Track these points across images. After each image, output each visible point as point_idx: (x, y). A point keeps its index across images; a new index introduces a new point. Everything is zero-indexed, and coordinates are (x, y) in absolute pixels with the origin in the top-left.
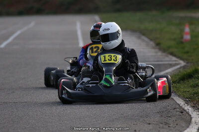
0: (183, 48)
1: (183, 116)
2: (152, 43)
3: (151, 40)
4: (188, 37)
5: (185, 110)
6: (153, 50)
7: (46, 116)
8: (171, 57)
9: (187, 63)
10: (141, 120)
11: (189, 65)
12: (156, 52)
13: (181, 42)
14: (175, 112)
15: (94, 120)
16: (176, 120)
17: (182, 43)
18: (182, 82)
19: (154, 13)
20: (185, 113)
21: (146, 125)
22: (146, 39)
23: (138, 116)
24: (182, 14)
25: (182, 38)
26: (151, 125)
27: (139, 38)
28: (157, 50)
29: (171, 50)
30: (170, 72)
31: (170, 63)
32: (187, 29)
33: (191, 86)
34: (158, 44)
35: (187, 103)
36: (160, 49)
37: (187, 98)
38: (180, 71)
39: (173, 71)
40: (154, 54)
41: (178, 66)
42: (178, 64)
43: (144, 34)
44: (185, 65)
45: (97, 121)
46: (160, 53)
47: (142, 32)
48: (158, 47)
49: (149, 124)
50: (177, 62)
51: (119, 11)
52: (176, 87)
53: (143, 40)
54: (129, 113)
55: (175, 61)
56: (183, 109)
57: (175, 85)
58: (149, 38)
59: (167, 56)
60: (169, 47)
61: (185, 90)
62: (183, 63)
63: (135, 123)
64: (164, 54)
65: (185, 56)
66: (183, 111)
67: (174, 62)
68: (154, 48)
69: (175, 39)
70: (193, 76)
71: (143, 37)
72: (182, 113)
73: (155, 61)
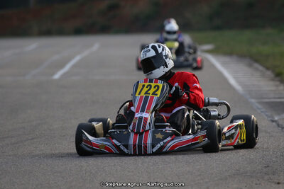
2: (269, 73)
3: (268, 69)
6: (272, 83)
7: (129, 172)
10: (266, 177)
12: (277, 86)
15: (199, 178)
21: (274, 185)
22: (261, 68)
23: (260, 173)
26: (280, 185)
27: (250, 66)
28: (278, 83)
34: (278, 75)
36: (282, 82)
40: (273, 88)
43: (256, 61)
45: (202, 179)
46: (282, 87)
47: (254, 58)
48: (278, 79)
49: (278, 183)
51: (218, 28)
53: (257, 70)
54: (248, 169)
58: (264, 66)
63: (258, 182)
68: (273, 80)
71: (256, 65)
73: (275, 98)
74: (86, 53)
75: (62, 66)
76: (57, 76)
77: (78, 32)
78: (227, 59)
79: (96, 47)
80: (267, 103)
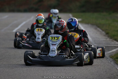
2: (103, 32)
3: (103, 31)
6: (104, 37)
12: (106, 39)
22: (100, 30)
27: (96, 29)
28: (107, 37)
30: (114, 51)
31: (115, 45)
34: (107, 34)
36: (108, 37)
39: (117, 51)
43: (98, 27)
46: (108, 39)
51: (84, 12)
59: (113, 41)
60: (114, 36)
64: (111, 40)
67: (117, 45)
71: (98, 29)
73: (105, 44)
76: (15, 31)
78: (86, 25)
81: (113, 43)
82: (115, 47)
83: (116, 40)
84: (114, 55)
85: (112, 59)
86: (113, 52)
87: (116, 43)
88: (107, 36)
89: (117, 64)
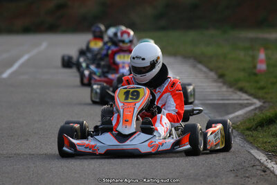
0: (257, 82)
1: (266, 177)
2: (212, 74)
3: (211, 70)
4: (262, 67)
5: (268, 168)
6: (215, 84)
8: (240, 93)
9: (264, 103)
10: (209, 180)
11: (266, 105)
12: (220, 87)
13: (253, 73)
14: (254, 171)
16: (257, 182)
17: (255, 74)
18: (259, 128)
19: (212, 32)
20: (268, 172)
22: (204, 69)
23: (203, 176)
24: (251, 34)
25: (255, 67)
27: (194, 67)
28: (221, 84)
29: (240, 84)
30: (241, 115)
31: (241, 102)
32: (262, 56)
33: (273, 135)
34: (221, 76)
35: (270, 158)
36: (225, 83)
37: (269, 151)
38: (255, 114)
39: (246, 114)
40: (217, 90)
41: (252, 107)
42: (251, 104)
43: (200, 62)
44: (261, 106)
46: (224, 89)
47: (198, 59)
48: (221, 80)
50: (249, 102)
52: (252, 136)
53: (200, 70)
55: (247, 99)
56: (266, 167)
57: (251, 132)
58: (208, 68)
59: (236, 93)
60: (237, 81)
61: (265, 140)
62: (258, 103)
64: (230, 90)
65: (261, 93)
66: (265, 170)
67: (246, 102)
68: (215, 81)
69: (244, 70)
70: (275, 122)
71: (200, 66)
72: (265, 171)
73: (218, 100)
74: (34, 52)
75: (10, 64)
76: (5, 75)
77: (27, 30)
79: (44, 45)
80: (210, 104)
81: (235, 96)
82: (242, 106)
83: (242, 90)
84: (241, 124)
85: (237, 131)
86: (237, 117)
87: (241, 96)
88: (221, 82)
89: (248, 141)
